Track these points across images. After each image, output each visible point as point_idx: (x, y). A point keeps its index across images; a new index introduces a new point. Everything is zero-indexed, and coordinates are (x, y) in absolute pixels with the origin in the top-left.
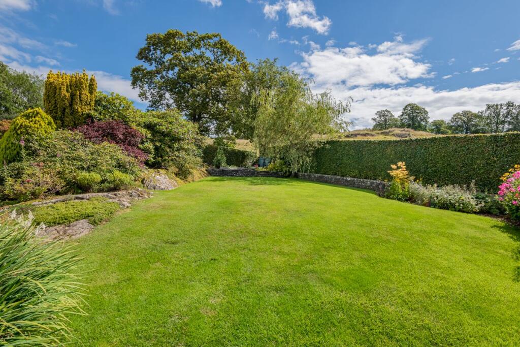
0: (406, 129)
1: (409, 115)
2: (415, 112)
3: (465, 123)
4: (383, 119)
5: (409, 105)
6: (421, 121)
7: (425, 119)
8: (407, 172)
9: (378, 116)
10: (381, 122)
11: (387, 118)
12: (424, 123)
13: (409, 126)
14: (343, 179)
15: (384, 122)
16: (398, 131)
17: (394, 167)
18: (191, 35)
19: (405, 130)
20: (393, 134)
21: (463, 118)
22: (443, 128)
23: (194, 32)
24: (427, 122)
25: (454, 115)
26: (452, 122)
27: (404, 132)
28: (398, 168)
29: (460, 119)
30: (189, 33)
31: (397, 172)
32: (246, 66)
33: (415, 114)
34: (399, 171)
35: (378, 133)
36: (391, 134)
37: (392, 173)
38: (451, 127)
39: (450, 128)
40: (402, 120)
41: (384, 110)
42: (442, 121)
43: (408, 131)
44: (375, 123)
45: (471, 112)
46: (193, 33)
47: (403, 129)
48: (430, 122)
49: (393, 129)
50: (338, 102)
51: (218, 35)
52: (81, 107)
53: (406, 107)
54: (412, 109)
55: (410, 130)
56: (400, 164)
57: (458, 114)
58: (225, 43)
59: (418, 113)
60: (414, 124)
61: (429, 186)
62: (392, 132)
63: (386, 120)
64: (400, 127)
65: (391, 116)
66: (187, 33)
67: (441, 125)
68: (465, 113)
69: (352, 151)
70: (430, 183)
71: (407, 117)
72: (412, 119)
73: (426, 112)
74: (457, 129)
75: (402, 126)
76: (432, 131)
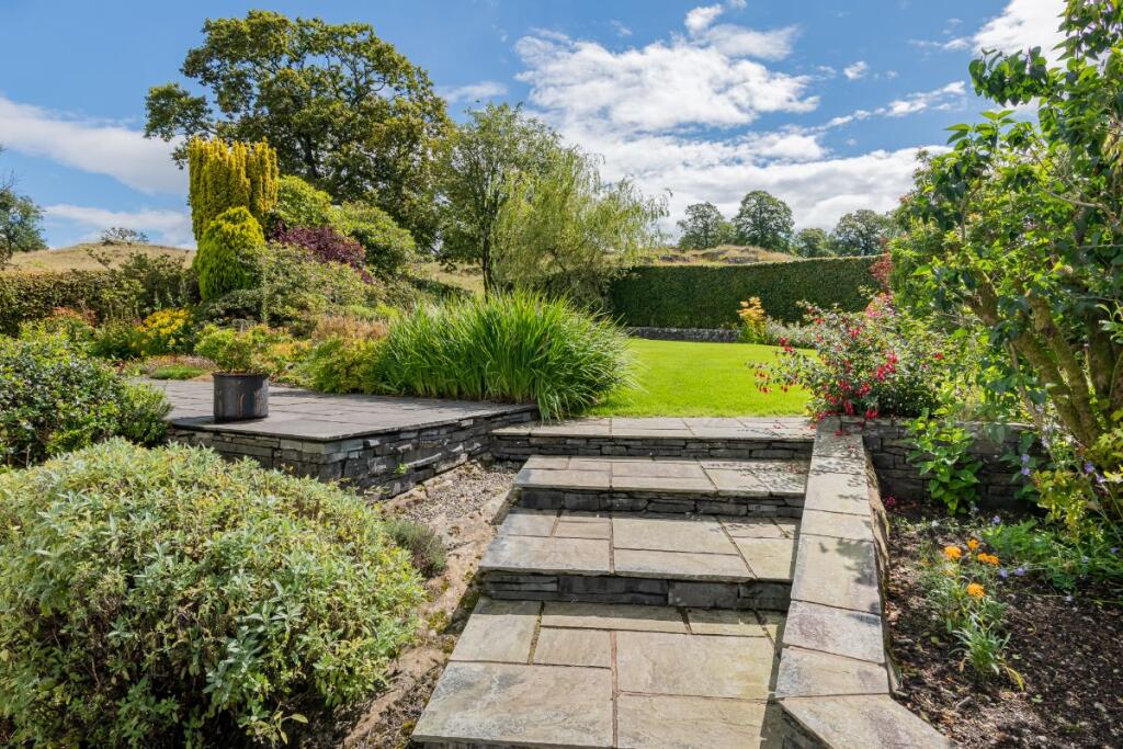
0: (751, 248)
1: (753, 217)
2: (767, 211)
3: (862, 235)
4: (700, 223)
5: (754, 193)
6: (778, 230)
7: (785, 227)
8: (762, 311)
9: (690, 217)
10: (697, 231)
11: (709, 221)
12: (783, 235)
13: (754, 241)
14: (663, 332)
15: (703, 232)
16: (734, 251)
17: (744, 304)
18: (307, 26)
19: (747, 250)
20: (726, 258)
21: (859, 225)
22: (821, 247)
23: (315, 21)
24: (789, 233)
25: (843, 219)
26: (839, 234)
27: (746, 255)
28: (750, 306)
29: (853, 226)
30: (304, 20)
31: (750, 311)
32: (440, 105)
33: (766, 215)
34: (752, 310)
35: (696, 256)
36: (721, 257)
37: (743, 314)
38: (837, 244)
39: (834, 246)
40: (739, 227)
41: (703, 203)
42: (820, 231)
43: (754, 252)
44: (684, 233)
45: (872, 213)
46: (312, 22)
47: (743, 248)
48: (796, 233)
49: (725, 247)
50: (647, 198)
51: (366, 29)
52: (264, 203)
53: (747, 199)
54: (760, 201)
55: (757, 249)
56: (752, 299)
57: (849, 216)
58: (389, 49)
59: (772, 212)
60: (763, 236)
61: (791, 325)
62: (722, 253)
63: (706, 225)
64: (736, 243)
65: (717, 218)
66: (298, 20)
67: (816, 240)
68: (863, 216)
69: (676, 285)
70: (791, 321)
71: (750, 220)
72: (760, 224)
73: (788, 211)
74: (847, 249)
75: (740, 240)
76: (800, 252)
